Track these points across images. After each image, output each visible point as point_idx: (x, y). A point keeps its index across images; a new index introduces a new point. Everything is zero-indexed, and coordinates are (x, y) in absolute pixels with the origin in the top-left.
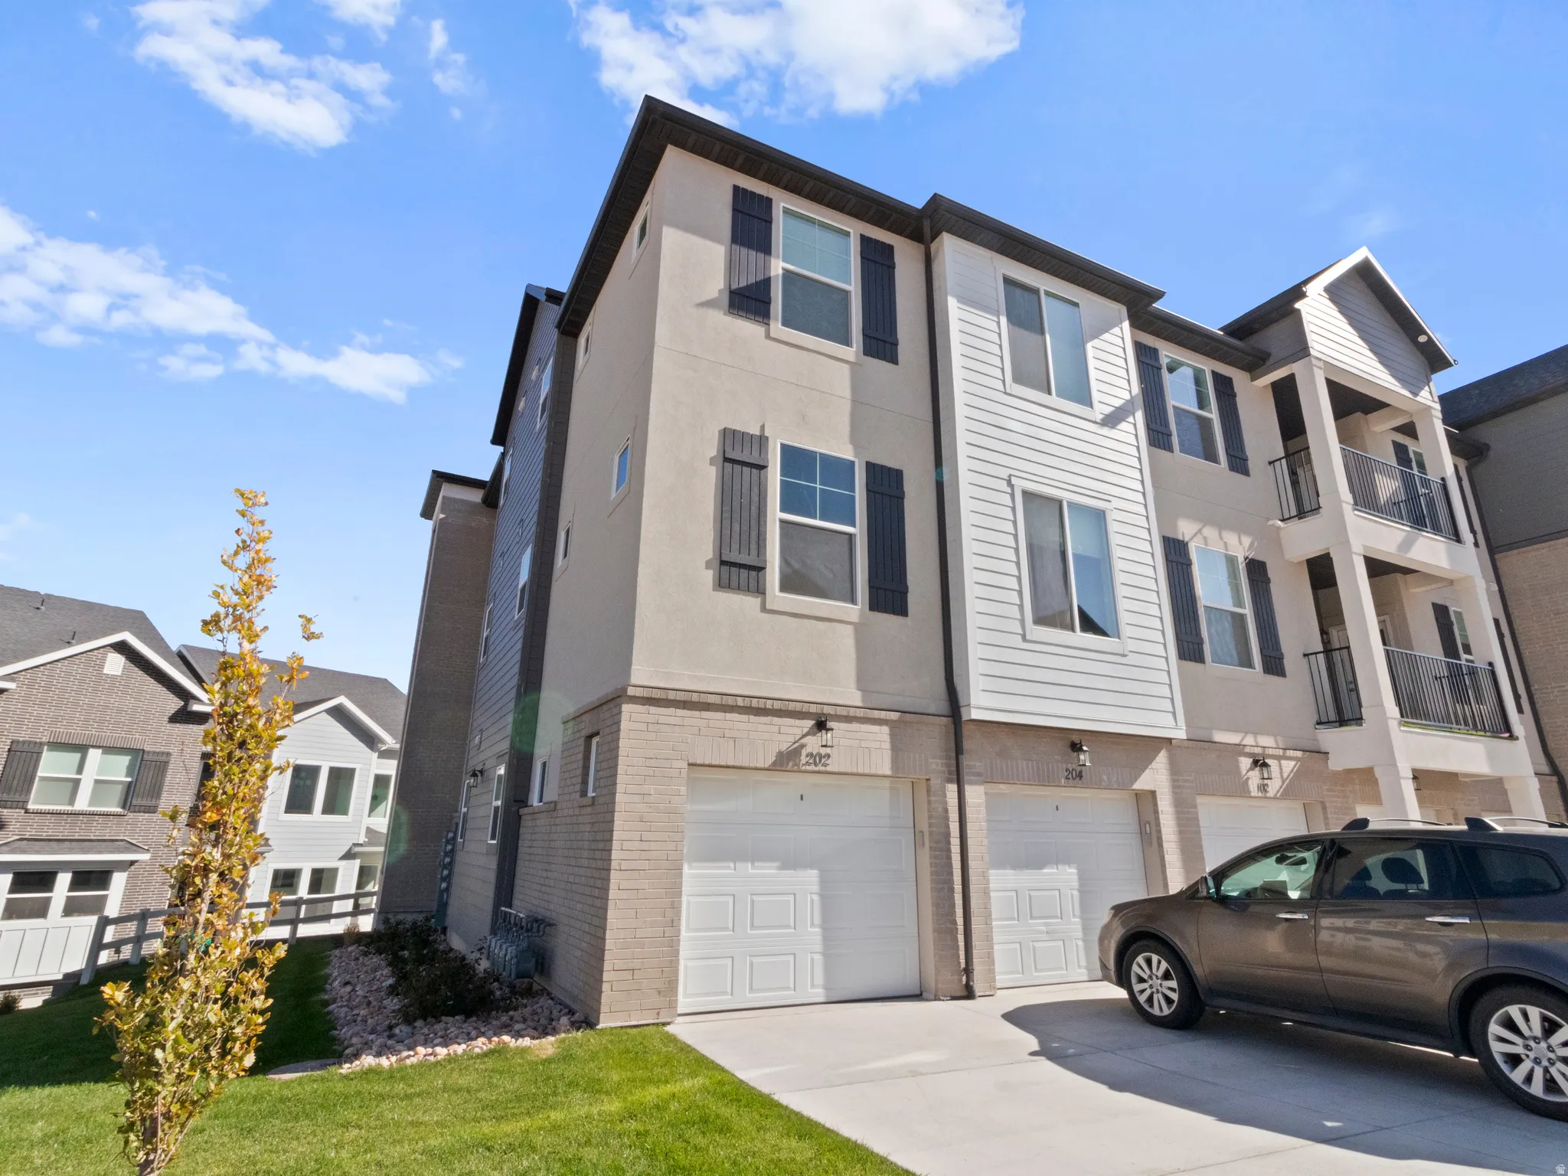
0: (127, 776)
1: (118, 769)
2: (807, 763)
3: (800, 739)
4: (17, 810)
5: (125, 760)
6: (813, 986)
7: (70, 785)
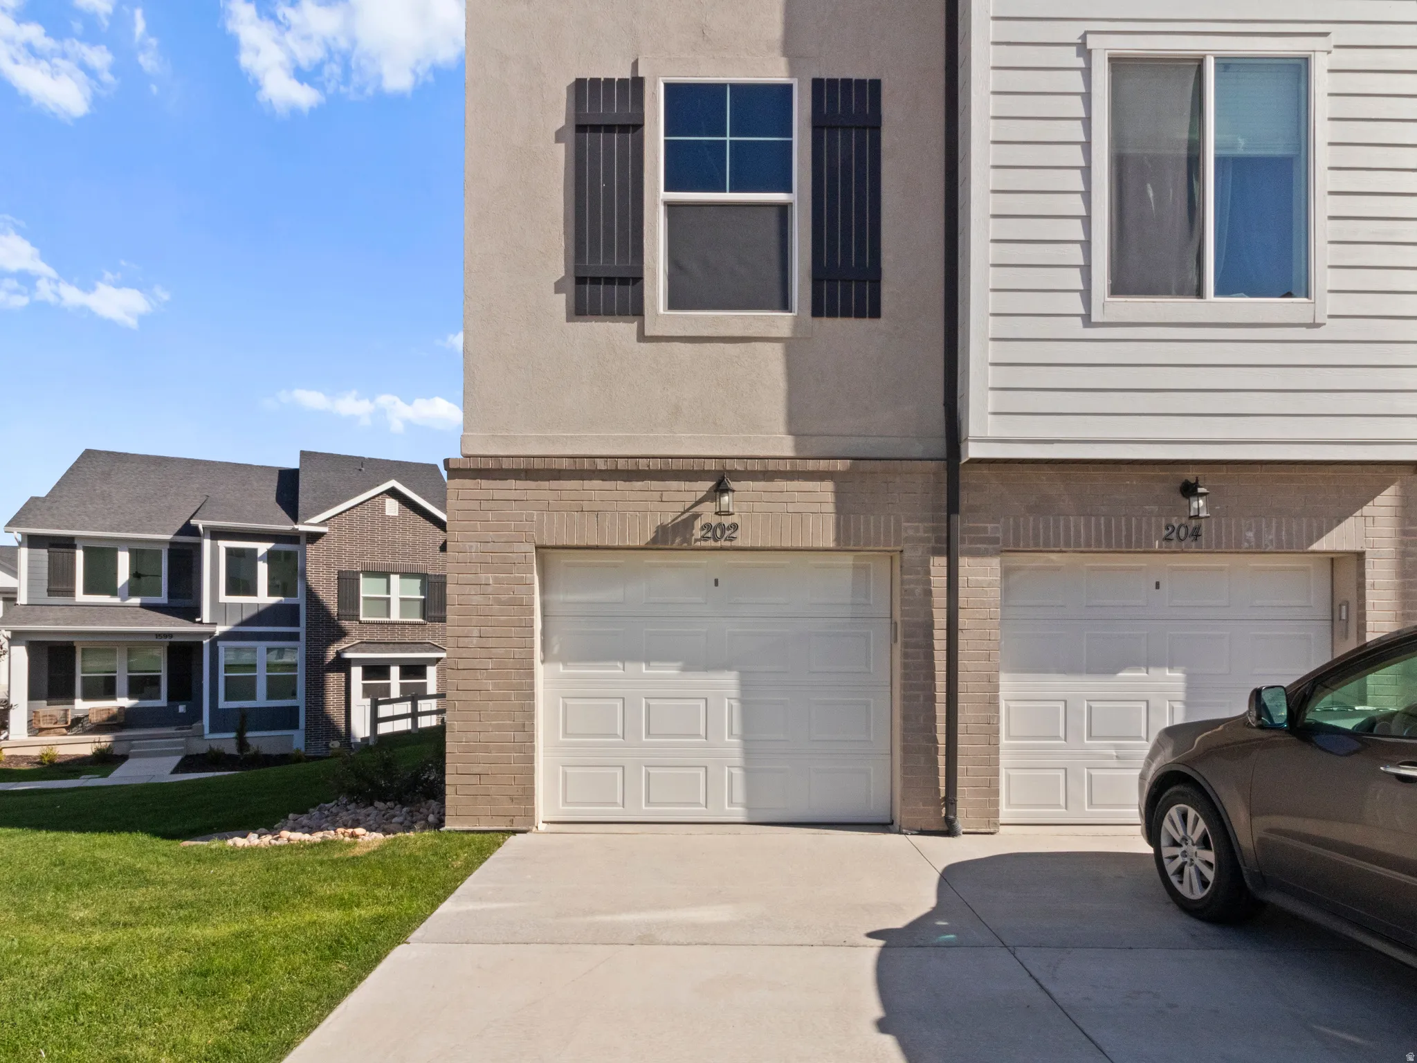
0: (421, 595)
1: (413, 589)
2: (704, 538)
3: (692, 507)
4: (354, 622)
5: (417, 583)
6: (731, 803)
7: (385, 602)
